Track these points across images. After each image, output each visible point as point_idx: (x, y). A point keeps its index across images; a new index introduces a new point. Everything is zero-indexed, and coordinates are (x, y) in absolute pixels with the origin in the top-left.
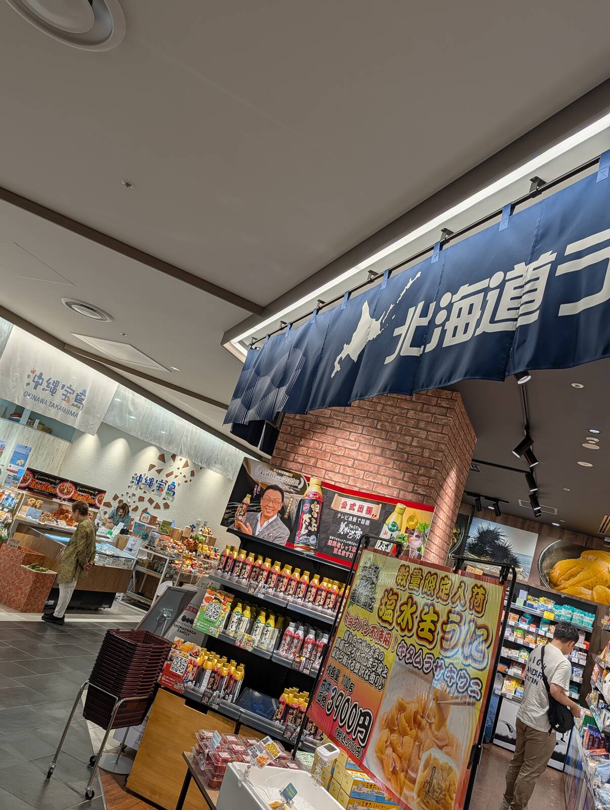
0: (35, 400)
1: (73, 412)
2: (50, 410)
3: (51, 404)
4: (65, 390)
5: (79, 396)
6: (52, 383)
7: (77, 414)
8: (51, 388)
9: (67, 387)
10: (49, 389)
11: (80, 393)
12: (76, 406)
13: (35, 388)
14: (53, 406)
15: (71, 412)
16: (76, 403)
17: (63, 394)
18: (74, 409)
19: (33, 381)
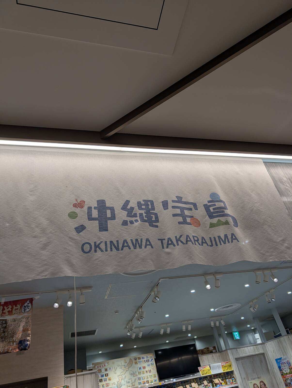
0: (117, 249)
1: (223, 237)
2: (168, 253)
3: (165, 242)
4: (173, 207)
5: (210, 206)
6: (136, 208)
7: (233, 235)
8: (141, 215)
9: (173, 201)
10: (138, 218)
11: (209, 202)
12: (219, 223)
13: (103, 228)
14: (170, 243)
15: (219, 237)
16: (215, 220)
17: (174, 215)
18: (221, 231)
19: (90, 218)
